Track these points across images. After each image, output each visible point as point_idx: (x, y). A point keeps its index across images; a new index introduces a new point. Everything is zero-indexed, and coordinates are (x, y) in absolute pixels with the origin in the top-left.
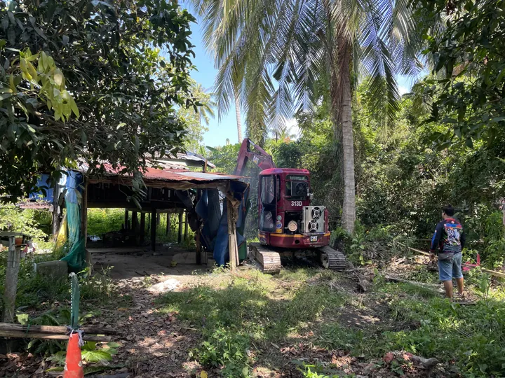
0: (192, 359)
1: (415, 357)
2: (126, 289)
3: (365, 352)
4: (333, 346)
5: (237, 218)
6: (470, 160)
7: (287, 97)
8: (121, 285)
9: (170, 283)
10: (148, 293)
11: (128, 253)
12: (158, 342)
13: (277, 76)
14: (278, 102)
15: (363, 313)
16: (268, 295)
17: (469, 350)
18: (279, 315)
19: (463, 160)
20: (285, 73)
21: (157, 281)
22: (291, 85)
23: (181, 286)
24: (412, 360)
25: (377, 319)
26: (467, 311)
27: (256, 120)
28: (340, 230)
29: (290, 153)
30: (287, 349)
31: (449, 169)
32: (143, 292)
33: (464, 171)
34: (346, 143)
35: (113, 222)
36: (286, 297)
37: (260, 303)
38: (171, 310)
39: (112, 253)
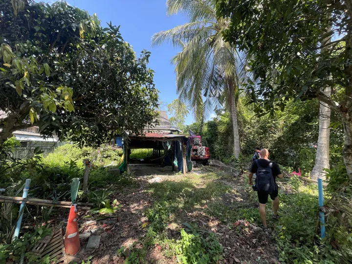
0: (145, 216)
1: (251, 225)
2: (140, 181)
3: (227, 218)
4: (212, 214)
5: (186, 153)
6: (293, 125)
7: (210, 103)
8: (139, 179)
9: (158, 179)
10: (147, 182)
11: (150, 166)
12: (138, 206)
13: (205, 95)
14: (206, 105)
15: (236, 196)
16: (195, 185)
17: (281, 225)
18: (196, 196)
19: (289, 125)
20: (208, 94)
21: (153, 177)
22: (211, 98)
23: (162, 180)
24: (249, 227)
25: (242, 200)
26: (290, 198)
27: (200, 113)
28: (232, 157)
29: (213, 126)
30: (190, 214)
31: (283, 129)
32: (145, 182)
33: (290, 129)
34: (233, 120)
35: (148, 154)
36: (203, 187)
37: (190, 190)
38: (151, 191)
39: (144, 166)
